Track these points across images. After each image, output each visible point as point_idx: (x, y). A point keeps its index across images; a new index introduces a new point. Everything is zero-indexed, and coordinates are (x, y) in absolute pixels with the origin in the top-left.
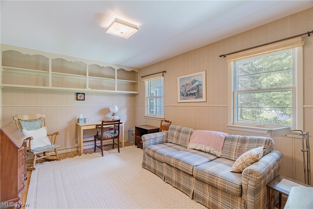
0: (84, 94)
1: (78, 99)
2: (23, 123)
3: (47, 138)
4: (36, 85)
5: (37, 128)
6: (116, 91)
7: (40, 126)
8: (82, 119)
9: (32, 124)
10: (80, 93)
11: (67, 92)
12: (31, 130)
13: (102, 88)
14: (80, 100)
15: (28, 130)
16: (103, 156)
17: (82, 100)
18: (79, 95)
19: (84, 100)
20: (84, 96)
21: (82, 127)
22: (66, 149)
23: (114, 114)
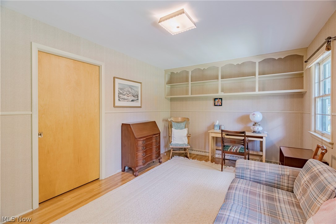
0: (222, 99)
1: (216, 104)
2: (173, 123)
3: (186, 138)
4: (186, 95)
5: (182, 129)
6: (257, 92)
7: (184, 127)
8: (217, 126)
9: (179, 125)
10: (217, 99)
11: (206, 99)
12: (178, 129)
13: (243, 90)
14: (217, 105)
15: (176, 129)
16: (222, 171)
17: (219, 105)
18: (217, 101)
19: (221, 105)
20: (222, 101)
21: (210, 134)
22: (205, 152)
23: (255, 123)
